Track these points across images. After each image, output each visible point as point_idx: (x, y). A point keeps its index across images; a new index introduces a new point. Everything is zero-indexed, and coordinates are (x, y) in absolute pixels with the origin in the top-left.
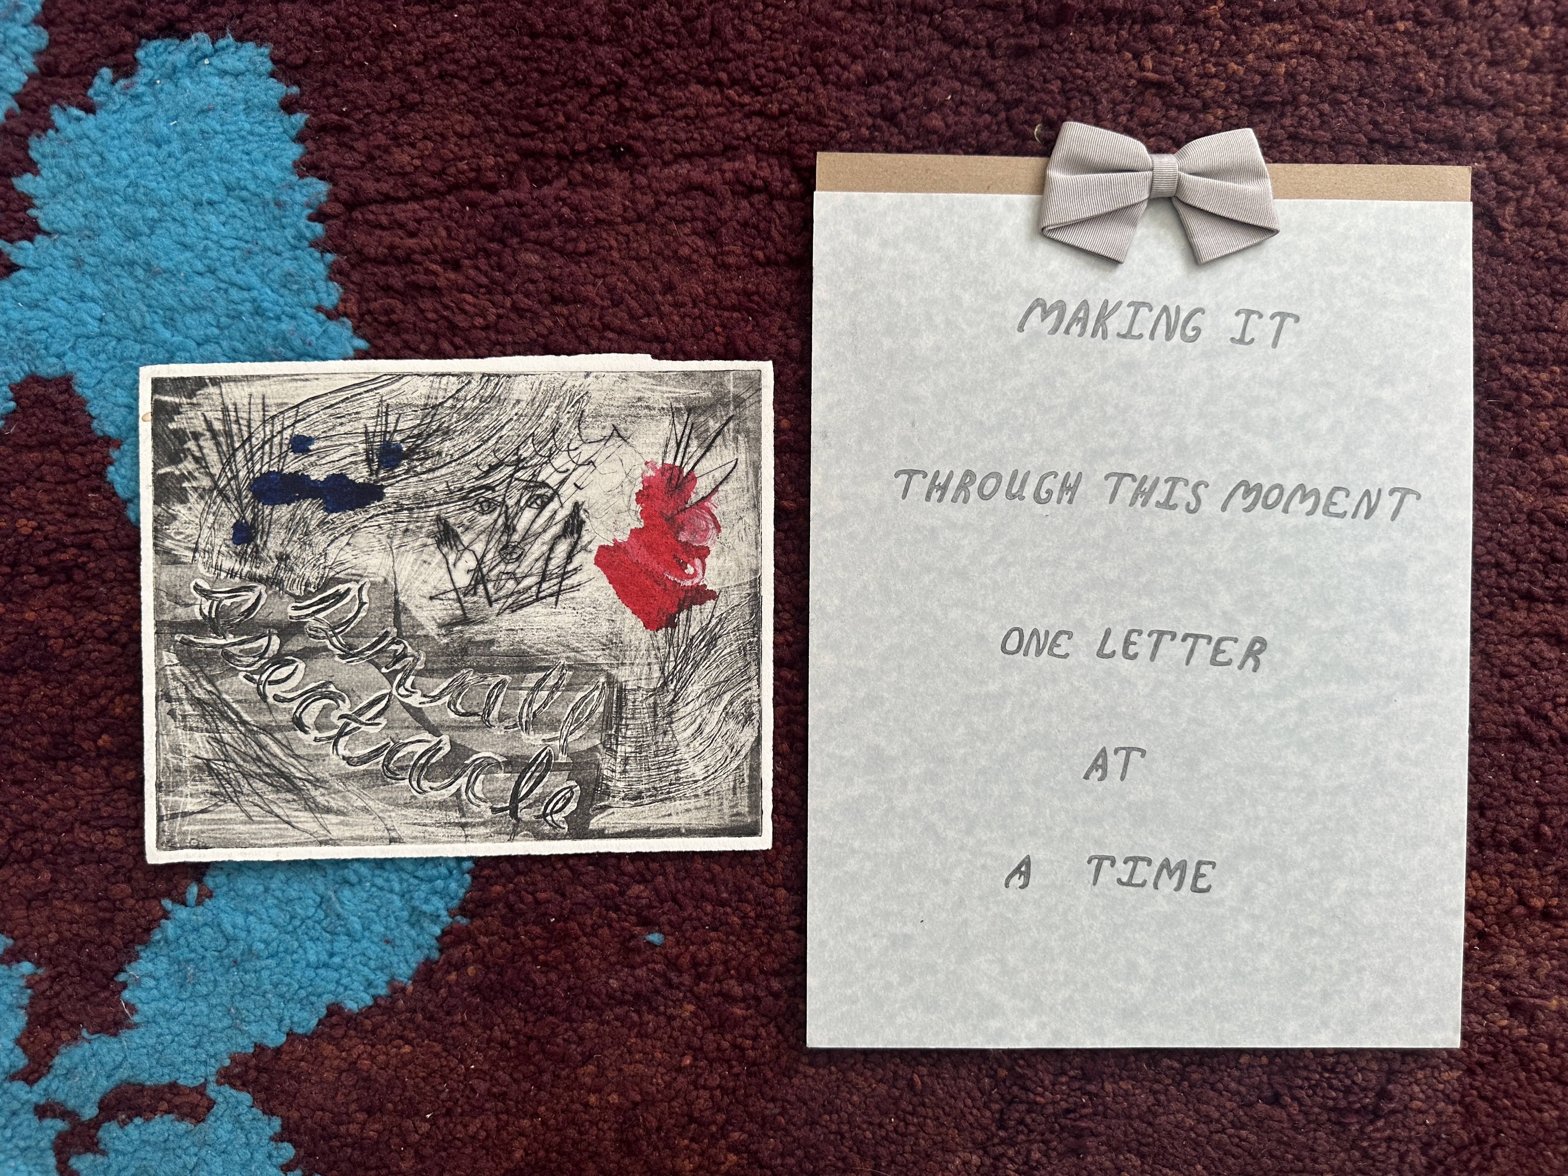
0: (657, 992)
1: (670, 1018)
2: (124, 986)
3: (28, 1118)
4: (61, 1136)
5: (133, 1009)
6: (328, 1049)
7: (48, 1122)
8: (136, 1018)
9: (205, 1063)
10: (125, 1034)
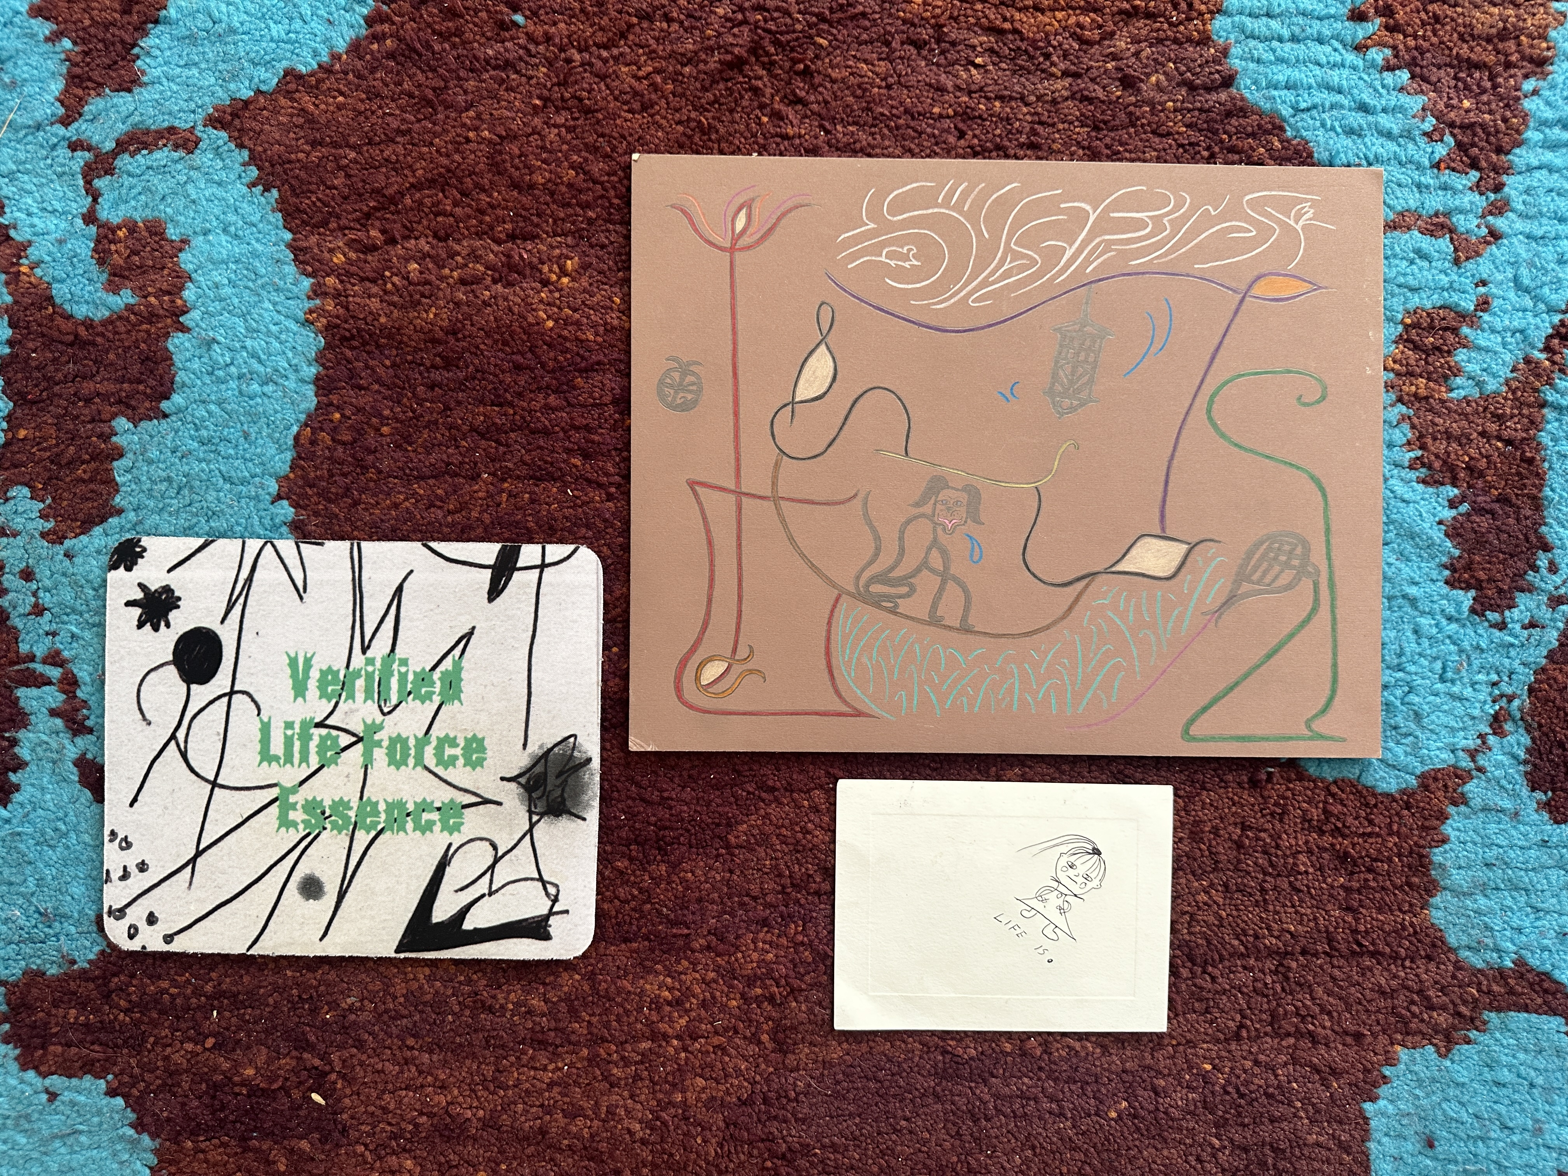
0: (521, 59)
1: (530, 78)
2: (138, 57)
3: (63, 152)
4: (87, 164)
5: (143, 73)
6: (283, 101)
7: (79, 153)
8: (145, 79)
9: (193, 112)
10: (136, 90)
